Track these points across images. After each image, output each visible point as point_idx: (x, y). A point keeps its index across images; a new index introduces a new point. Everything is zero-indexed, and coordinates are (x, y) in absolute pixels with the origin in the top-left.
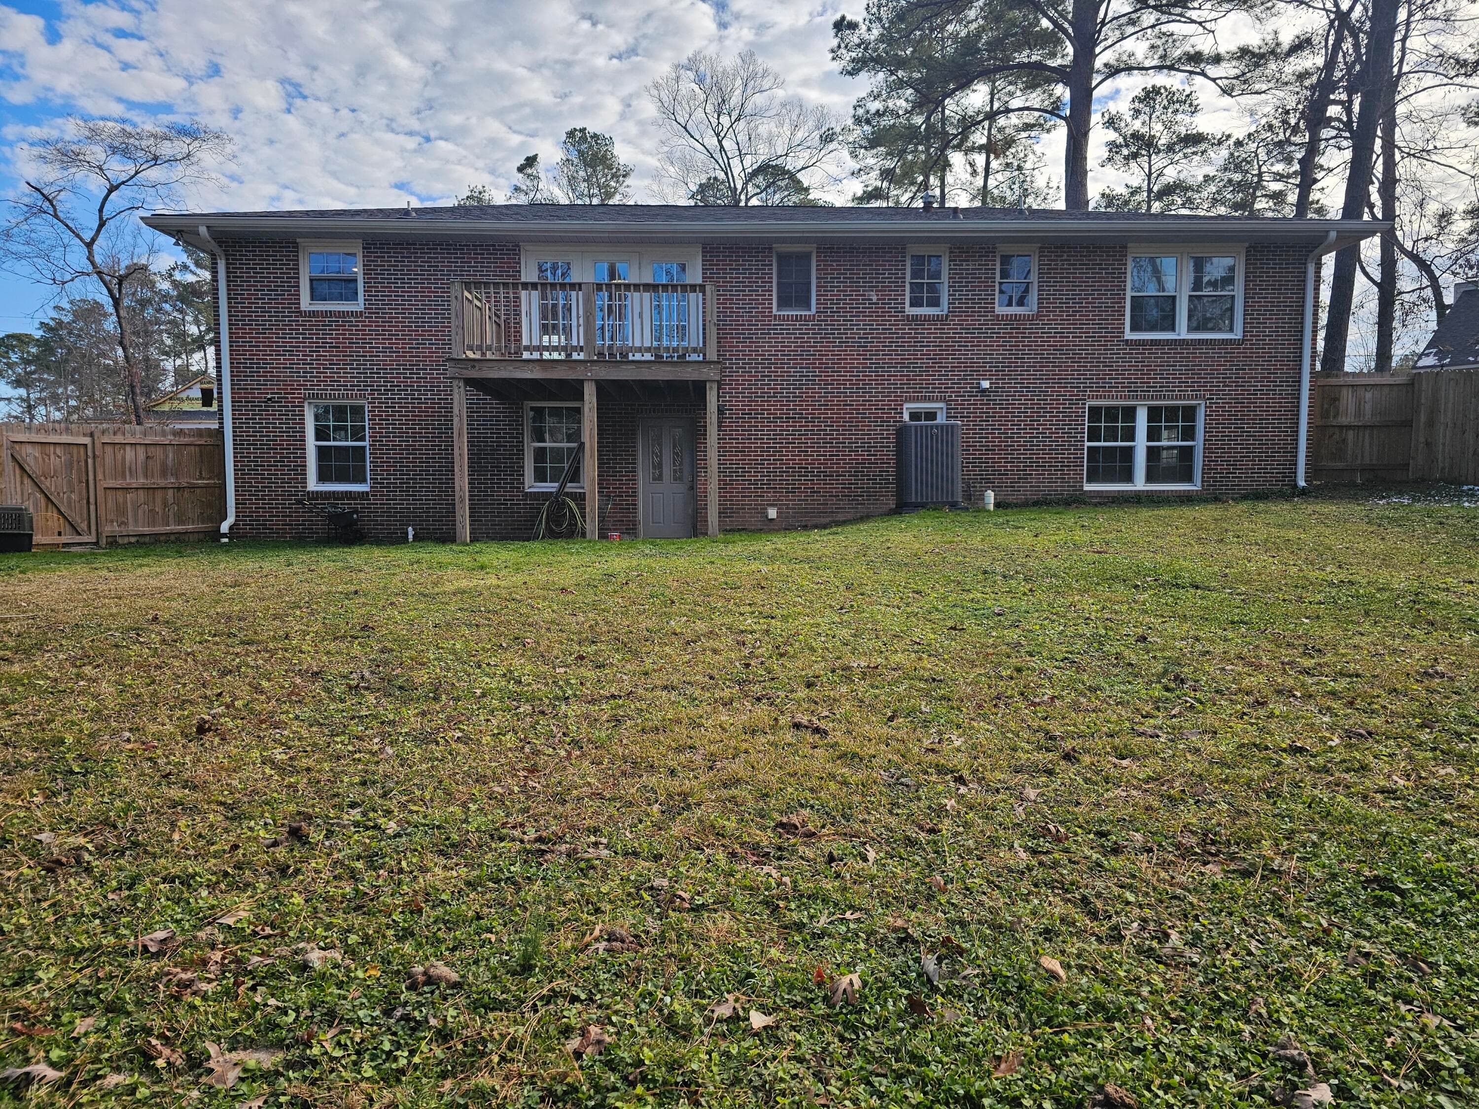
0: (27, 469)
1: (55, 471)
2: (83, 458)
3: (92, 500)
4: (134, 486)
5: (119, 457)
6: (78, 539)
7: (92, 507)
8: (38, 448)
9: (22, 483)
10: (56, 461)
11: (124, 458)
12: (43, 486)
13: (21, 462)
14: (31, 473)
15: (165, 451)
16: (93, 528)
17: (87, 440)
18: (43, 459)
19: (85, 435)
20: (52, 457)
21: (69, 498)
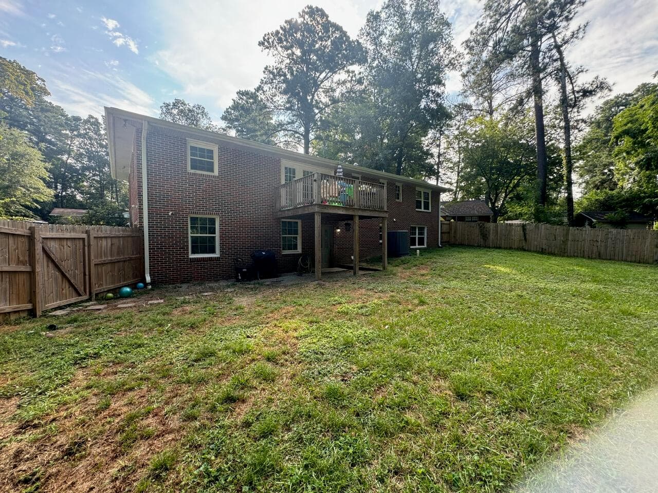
0: (52, 256)
1: (67, 257)
2: (82, 247)
3: (87, 273)
4: (107, 262)
5: (99, 244)
6: (80, 299)
7: (87, 277)
8: (57, 242)
9: (48, 266)
10: (67, 249)
11: (101, 245)
12: (61, 267)
13: (49, 252)
14: (54, 259)
15: (119, 241)
16: (88, 290)
17: (84, 236)
18: (61, 249)
19: (83, 232)
20: (65, 247)
21: (75, 272)
